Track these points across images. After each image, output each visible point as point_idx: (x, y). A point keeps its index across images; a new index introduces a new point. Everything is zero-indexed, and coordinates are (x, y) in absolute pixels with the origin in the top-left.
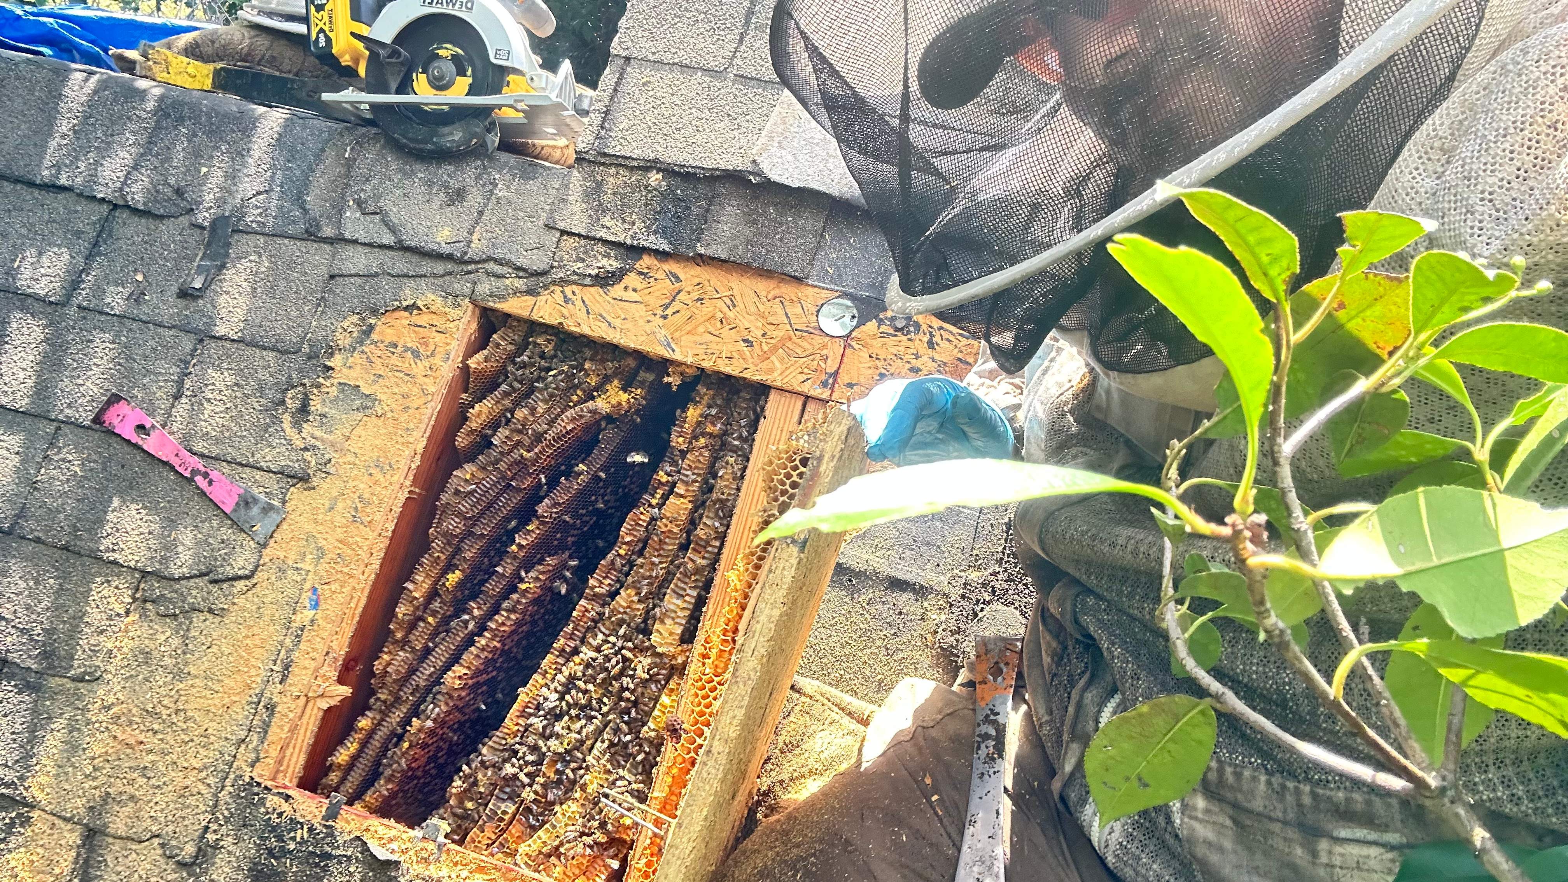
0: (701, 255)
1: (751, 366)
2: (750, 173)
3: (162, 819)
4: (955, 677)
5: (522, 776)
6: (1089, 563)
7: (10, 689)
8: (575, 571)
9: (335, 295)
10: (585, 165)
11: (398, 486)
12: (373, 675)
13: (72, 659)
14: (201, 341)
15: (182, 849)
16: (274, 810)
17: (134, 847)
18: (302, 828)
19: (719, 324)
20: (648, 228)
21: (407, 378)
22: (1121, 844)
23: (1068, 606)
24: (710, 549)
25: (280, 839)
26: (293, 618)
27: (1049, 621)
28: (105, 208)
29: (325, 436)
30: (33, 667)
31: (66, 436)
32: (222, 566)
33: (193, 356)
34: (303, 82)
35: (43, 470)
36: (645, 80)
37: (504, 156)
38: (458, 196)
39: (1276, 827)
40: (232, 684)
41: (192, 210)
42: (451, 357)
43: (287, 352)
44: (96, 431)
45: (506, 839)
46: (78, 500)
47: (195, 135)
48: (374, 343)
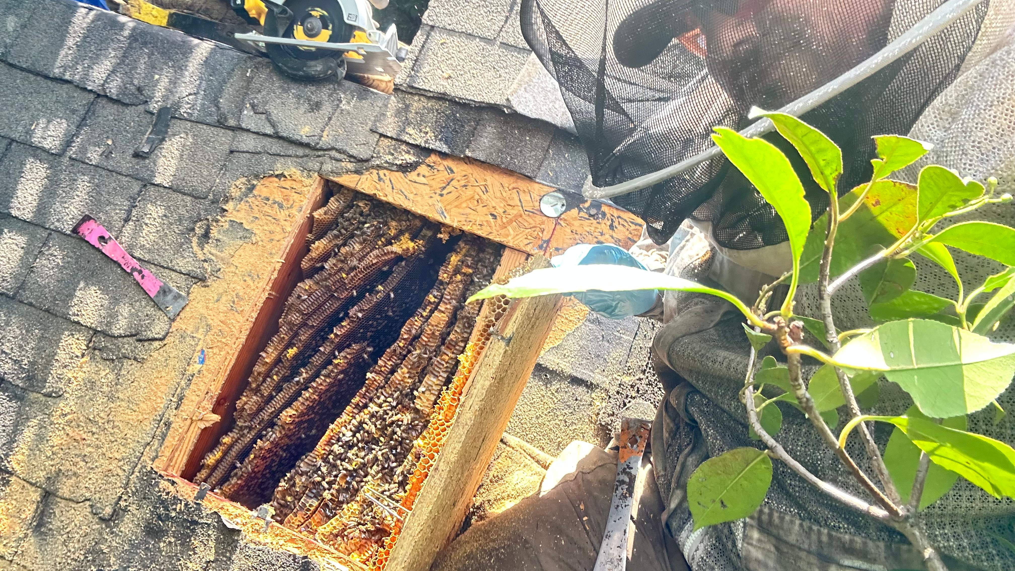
0: (468, 157)
1: (494, 231)
2: (505, 106)
3: (93, 490)
4: (607, 444)
5: (324, 484)
6: (698, 373)
7: (4, 397)
8: (370, 354)
9: (233, 164)
10: (399, 93)
11: (262, 290)
12: (235, 410)
13: (45, 381)
14: (145, 186)
15: (103, 510)
16: (164, 489)
17: (73, 506)
18: (181, 503)
19: (476, 202)
20: (436, 137)
21: (273, 221)
22: (702, 558)
23: (682, 400)
24: (457, 348)
25: (166, 509)
26: (188, 368)
27: (670, 410)
28: (92, 96)
29: (219, 253)
30: (20, 385)
31: (55, 239)
32: (145, 331)
33: (139, 195)
34: (225, 26)
35: (38, 260)
36: (443, 41)
37: (348, 84)
38: (316, 106)
39: (803, 554)
40: (145, 407)
41: (147, 102)
42: (303, 210)
43: (199, 198)
44: (74, 238)
45: (310, 523)
46: (58, 281)
47: (153, 54)
48: (255, 196)
